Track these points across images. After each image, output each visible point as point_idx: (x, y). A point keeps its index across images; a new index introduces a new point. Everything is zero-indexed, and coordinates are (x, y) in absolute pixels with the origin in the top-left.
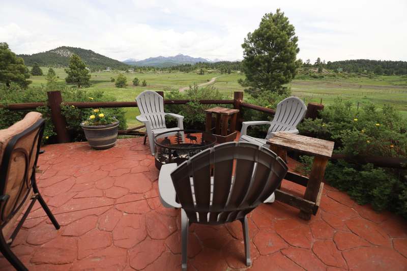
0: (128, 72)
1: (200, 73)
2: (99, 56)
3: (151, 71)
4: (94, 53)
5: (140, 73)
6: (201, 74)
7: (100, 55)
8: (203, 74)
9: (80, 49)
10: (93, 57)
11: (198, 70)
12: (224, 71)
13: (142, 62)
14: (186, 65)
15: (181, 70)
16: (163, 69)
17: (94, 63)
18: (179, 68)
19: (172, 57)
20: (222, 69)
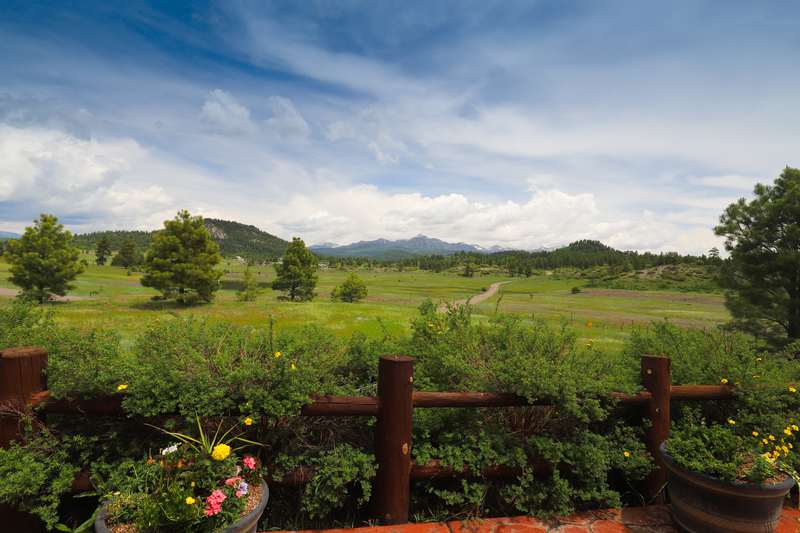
1: (464, 273)
3: (362, 267)
4: (258, 231)
5: (341, 269)
6: (466, 275)
8: (471, 276)
10: (255, 237)
11: (461, 268)
12: (517, 270)
13: (344, 249)
14: (433, 257)
15: (423, 267)
16: (386, 264)
17: (255, 248)
18: (419, 263)
19: (403, 241)
20: (511, 267)
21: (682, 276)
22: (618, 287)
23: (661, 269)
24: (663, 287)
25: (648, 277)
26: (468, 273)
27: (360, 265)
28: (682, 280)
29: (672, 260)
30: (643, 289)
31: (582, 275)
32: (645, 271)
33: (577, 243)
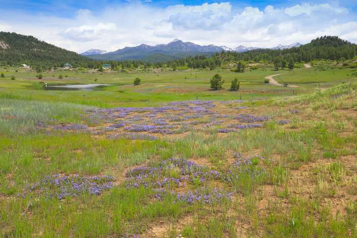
0: (101, 70)
1: (236, 68)
2: (44, 45)
4: (36, 41)
5: (122, 71)
6: (238, 71)
7: (46, 44)
8: (243, 71)
9: (14, 34)
10: (35, 47)
11: (232, 65)
12: (280, 64)
13: (111, 54)
14: (196, 58)
16: (159, 65)
17: (36, 57)
19: (162, 46)
27: (137, 67)
31: (344, 65)
33: (318, 39)
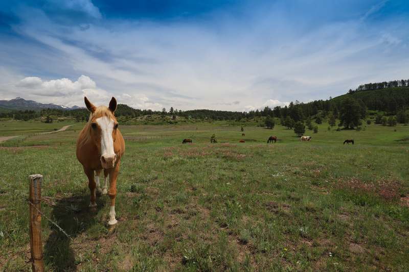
1: (46, 121)
11: (44, 118)
14: (26, 112)
15: (17, 118)
18: (14, 115)
19: (3, 101)
20: (77, 117)
21: (153, 119)
22: (128, 124)
23: (146, 116)
24: (146, 124)
25: (141, 120)
26: (48, 121)
28: (153, 121)
29: (149, 113)
30: (138, 124)
32: (140, 118)
